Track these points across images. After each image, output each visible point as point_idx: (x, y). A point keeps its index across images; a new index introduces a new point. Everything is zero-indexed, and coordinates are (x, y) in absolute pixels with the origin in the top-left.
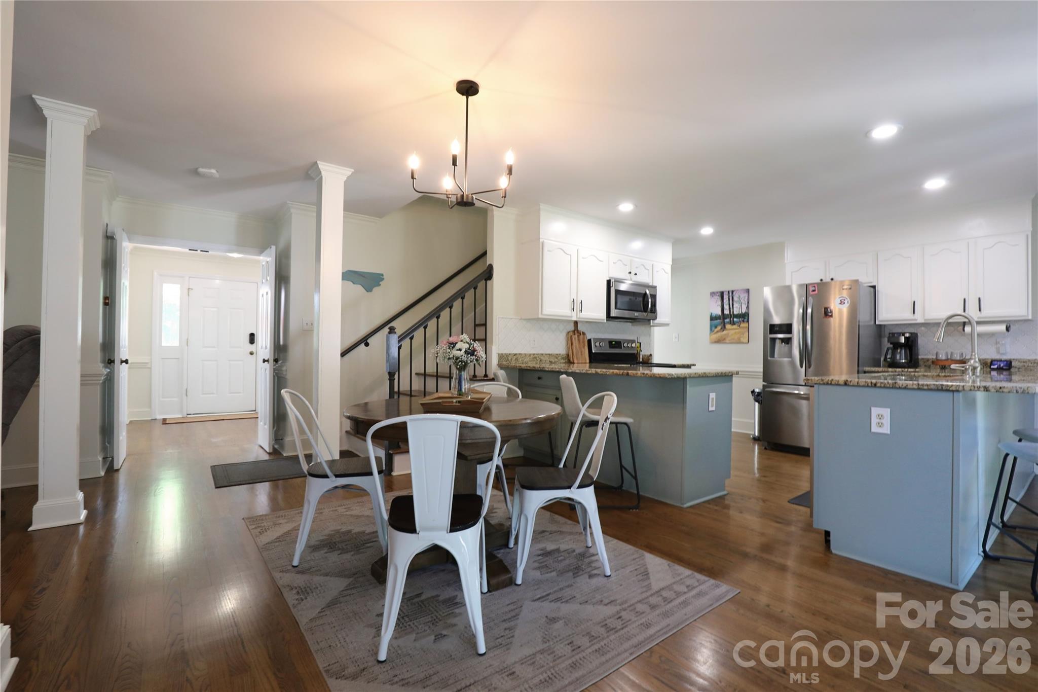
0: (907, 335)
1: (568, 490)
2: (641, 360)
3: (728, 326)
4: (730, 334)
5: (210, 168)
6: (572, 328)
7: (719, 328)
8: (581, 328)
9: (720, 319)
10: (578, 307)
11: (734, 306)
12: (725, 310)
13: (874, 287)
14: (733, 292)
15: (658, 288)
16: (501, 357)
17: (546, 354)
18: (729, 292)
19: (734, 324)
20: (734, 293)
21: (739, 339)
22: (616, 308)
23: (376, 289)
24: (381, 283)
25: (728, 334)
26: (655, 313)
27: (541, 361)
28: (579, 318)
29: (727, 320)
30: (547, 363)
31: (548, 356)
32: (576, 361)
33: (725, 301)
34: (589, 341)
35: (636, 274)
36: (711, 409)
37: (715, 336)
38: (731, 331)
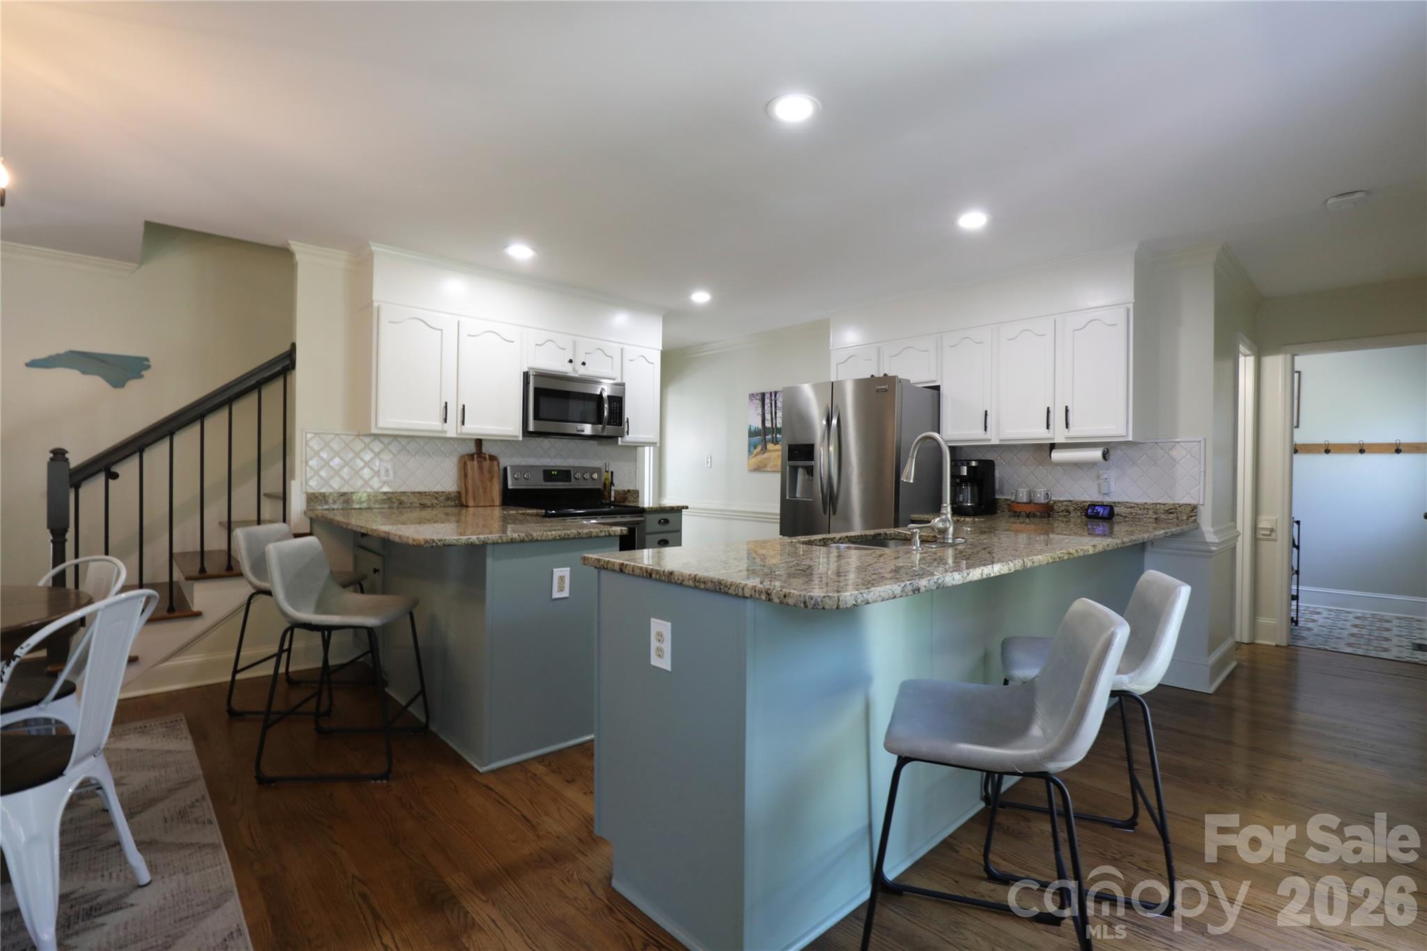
0: (974, 464)
2: (613, 499)
3: (770, 446)
4: (772, 458)
6: (472, 448)
7: (759, 448)
8: (486, 449)
9: (760, 436)
11: (777, 415)
12: (766, 422)
13: (937, 388)
14: (776, 393)
15: (627, 386)
16: (313, 498)
17: (412, 493)
18: (771, 393)
19: (777, 442)
20: (777, 396)
22: (536, 417)
23: (132, 384)
24: (144, 373)
25: (767, 457)
26: (621, 425)
27: (401, 503)
28: (461, 434)
29: (769, 437)
30: (416, 507)
31: (419, 495)
32: (471, 503)
33: (766, 407)
34: (505, 469)
35: (584, 364)
37: (754, 460)
38: (774, 453)
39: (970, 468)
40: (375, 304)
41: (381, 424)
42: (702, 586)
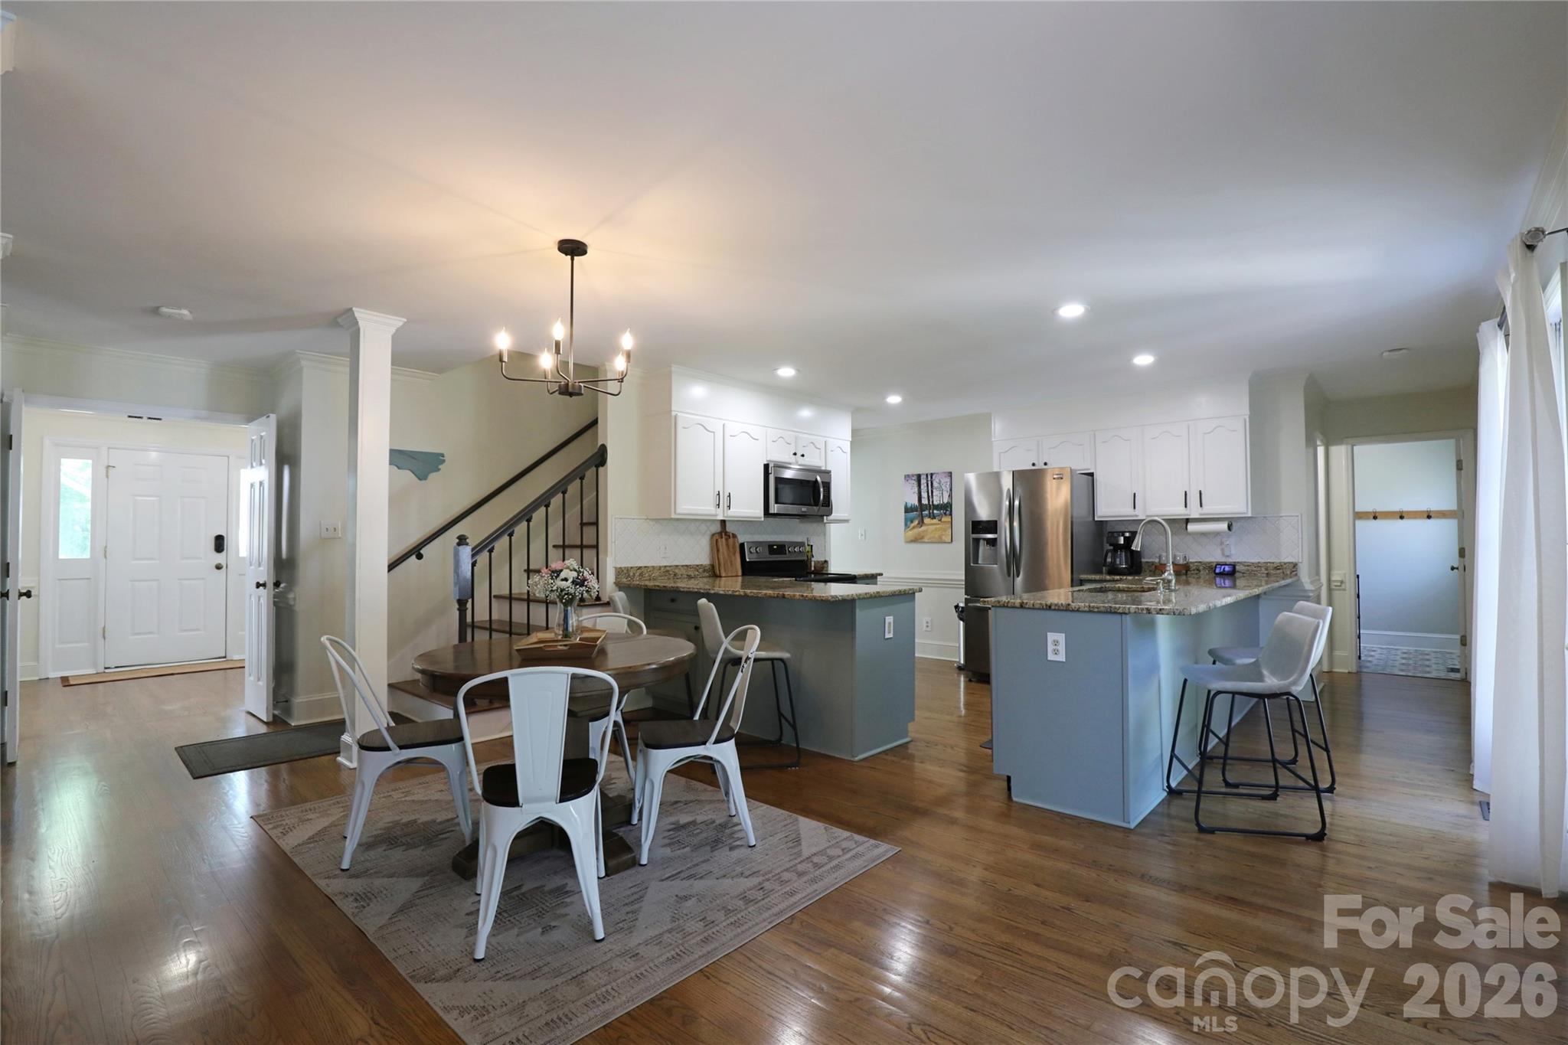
0: (1127, 535)
1: (703, 746)
2: (813, 569)
3: (927, 520)
4: (929, 531)
5: (180, 308)
6: (717, 528)
7: (916, 522)
8: (729, 528)
9: (917, 511)
10: (724, 502)
11: (934, 494)
12: (923, 499)
13: (1092, 475)
14: (932, 475)
15: (832, 473)
16: (619, 572)
17: (682, 566)
18: (927, 475)
19: (934, 517)
20: (934, 477)
21: (940, 537)
22: (777, 502)
23: (432, 476)
24: (440, 467)
25: (927, 530)
26: (829, 506)
27: (675, 575)
28: (727, 517)
29: (926, 512)
30: (684, 578)
31: (686, 568)
32: (723, 575)
33: (922, 487)
34: (742, 546)
35: (803, 456)
36: (887, 636)
37: (911, 534)
38: (931, 527)
39: (1125, 538)
40: (673, 413)
41: (679, 511)
42: (1096, 610)
